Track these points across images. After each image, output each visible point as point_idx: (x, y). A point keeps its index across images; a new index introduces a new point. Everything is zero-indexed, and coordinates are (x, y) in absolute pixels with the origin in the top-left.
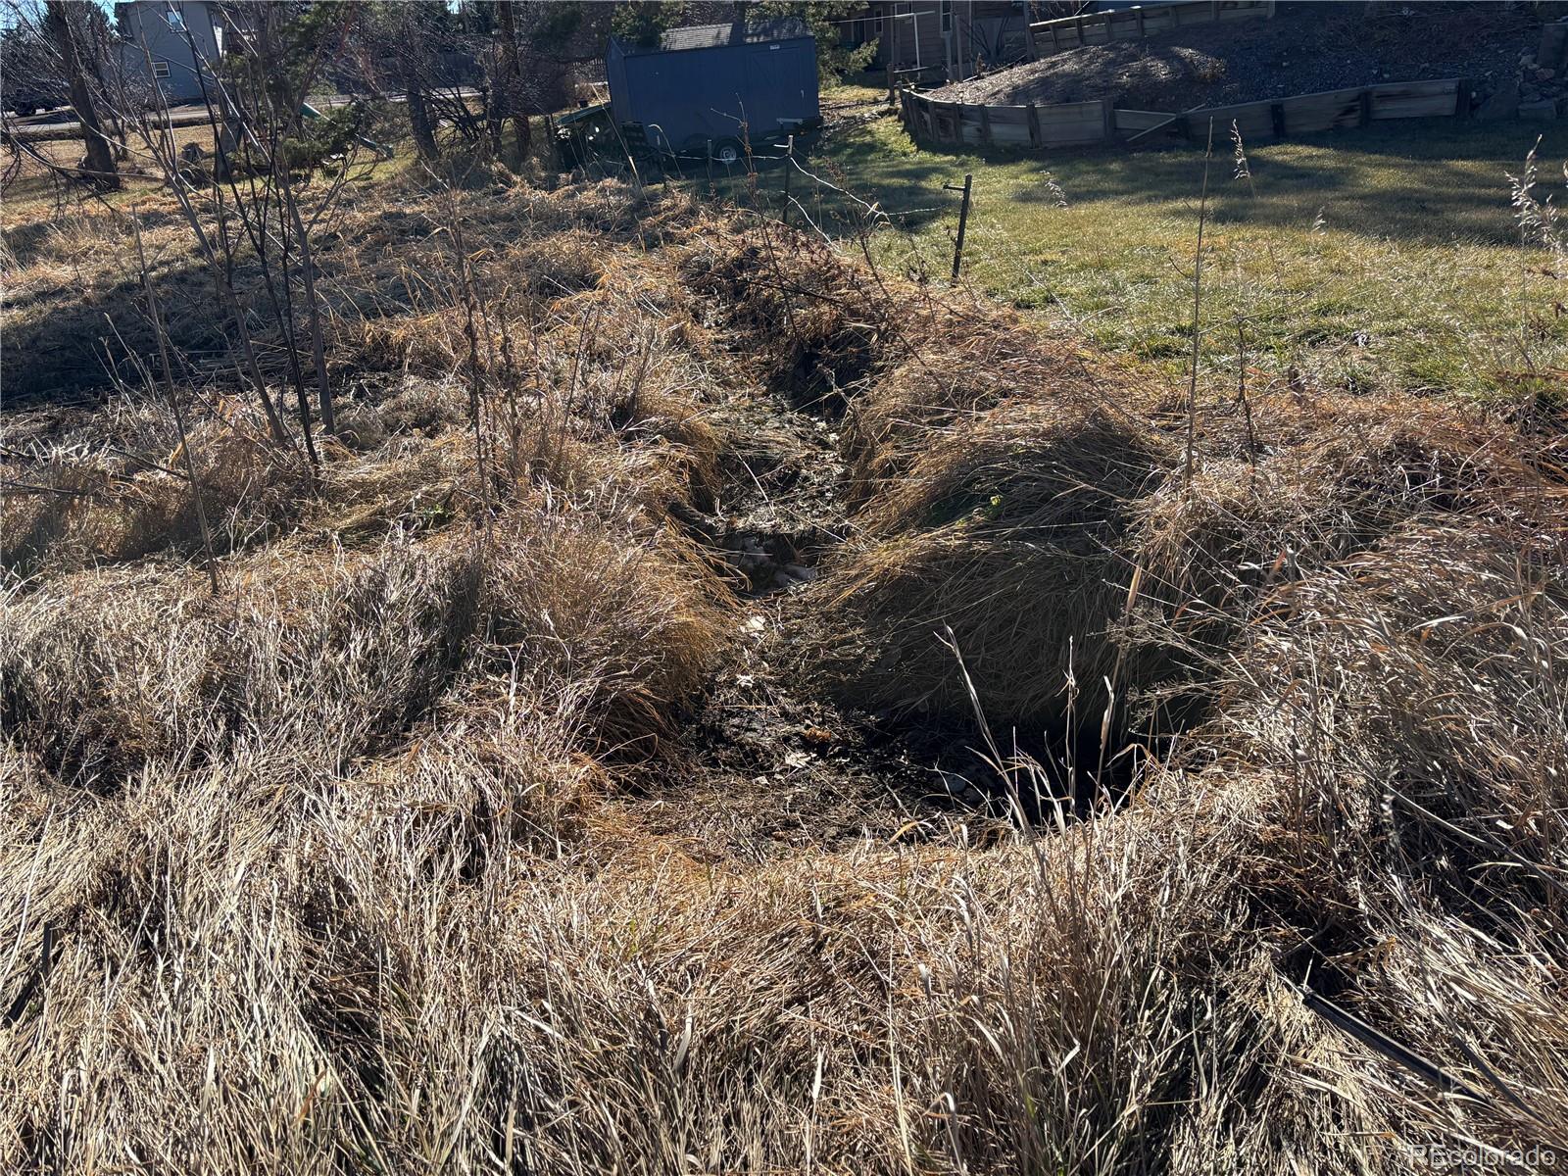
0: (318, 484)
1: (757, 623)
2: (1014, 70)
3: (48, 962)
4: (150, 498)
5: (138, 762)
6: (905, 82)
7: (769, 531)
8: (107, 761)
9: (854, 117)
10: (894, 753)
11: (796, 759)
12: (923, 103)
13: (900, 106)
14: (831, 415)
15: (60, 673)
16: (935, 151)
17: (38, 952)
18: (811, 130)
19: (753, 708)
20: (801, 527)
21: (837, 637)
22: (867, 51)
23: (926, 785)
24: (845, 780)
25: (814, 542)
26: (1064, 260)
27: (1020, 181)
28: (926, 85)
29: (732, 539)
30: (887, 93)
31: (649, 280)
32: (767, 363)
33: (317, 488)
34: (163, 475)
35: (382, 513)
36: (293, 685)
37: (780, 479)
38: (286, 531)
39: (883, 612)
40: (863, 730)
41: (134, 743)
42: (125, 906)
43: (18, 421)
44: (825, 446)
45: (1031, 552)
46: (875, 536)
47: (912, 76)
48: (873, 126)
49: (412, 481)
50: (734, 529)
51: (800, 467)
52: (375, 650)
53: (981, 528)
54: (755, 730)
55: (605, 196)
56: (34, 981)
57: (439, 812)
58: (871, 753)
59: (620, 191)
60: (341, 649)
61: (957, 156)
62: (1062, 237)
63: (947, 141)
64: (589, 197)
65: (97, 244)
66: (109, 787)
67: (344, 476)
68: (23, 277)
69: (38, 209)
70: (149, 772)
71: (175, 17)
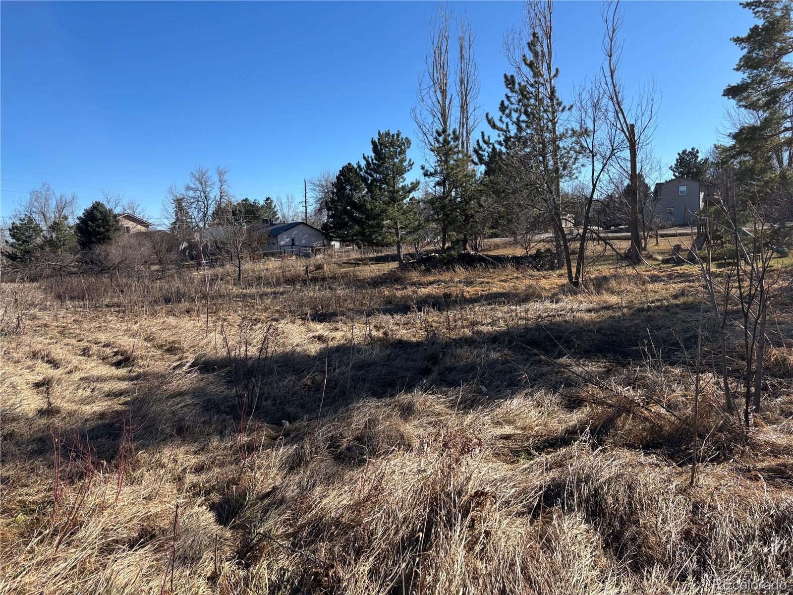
0: (747, 438)
4: (657, 421)
5: (650, 562)
8: (636, 555)
15: (618, 500)
33: (746, 440)
34: (664, 411)
35: (785, 465)
36: (736, 555)
41: (650, 552)
65: (629, 288)
66: (636, 568)
67: (762, 437)
68: (596, 299)
69: (606, 270)
70: (656, 570)
71: (683, 188)
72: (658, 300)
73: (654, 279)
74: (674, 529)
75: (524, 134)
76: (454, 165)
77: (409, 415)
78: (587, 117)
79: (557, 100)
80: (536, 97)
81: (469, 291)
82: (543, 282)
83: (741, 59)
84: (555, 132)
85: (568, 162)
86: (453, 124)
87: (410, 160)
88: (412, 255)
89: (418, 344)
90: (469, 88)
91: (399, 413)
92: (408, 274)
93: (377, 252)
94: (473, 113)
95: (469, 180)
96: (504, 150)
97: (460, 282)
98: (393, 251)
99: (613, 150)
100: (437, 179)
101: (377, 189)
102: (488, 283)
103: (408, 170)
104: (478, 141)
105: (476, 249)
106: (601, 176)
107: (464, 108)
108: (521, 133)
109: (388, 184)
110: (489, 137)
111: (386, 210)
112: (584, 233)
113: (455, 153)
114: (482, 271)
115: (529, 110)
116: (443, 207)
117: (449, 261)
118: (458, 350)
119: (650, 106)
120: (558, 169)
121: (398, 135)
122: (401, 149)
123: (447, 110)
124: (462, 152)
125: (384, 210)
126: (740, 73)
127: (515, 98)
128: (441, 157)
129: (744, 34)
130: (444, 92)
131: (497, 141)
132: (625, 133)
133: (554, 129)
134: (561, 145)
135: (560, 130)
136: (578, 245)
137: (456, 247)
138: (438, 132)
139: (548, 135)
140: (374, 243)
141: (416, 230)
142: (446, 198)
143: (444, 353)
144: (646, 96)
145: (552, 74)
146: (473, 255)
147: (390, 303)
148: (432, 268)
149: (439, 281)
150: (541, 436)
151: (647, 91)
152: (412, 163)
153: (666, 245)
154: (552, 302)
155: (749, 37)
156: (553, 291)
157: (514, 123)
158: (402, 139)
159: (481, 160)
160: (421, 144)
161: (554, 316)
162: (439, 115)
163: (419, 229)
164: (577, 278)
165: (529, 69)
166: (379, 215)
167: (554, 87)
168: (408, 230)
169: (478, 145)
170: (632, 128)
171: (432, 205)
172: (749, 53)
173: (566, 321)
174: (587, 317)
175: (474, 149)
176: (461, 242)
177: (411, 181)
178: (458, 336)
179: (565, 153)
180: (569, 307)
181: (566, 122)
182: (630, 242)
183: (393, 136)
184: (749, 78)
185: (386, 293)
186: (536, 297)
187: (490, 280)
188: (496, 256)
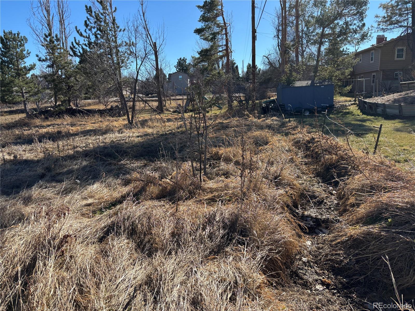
0: (201, 187)
1: (309, 243)
2: (395, 94)
3: (134, 297)
4: (164, 185)
5: (157, 251)
6: (359, 96)
7: (314, 217)
8: (150, 249)
9: (344, 105)
10: (351, 293)
11: (319, 287)
12: (365, 102)
13: (358, 102)
14: (333, 186)
15: (143, 225)
16: (368, 115)
17: (132, 294)
18: (331, 108)
19: (306, 268)
20: (324, 217)
21: (334, 252)
22: (349, 88)
23: (361, 305)
24: (335, 298)
25: (328, 222)
26: (411, 149)
27: (395, 125)
28: (366, 97)
29: (303, 218)
30: (354, 99)
31: (284, 144)
32: (315, 169)
33: (200, 188)
34: (168, 180)
35: (215, 196)
36: (192, 238)
37: (318, 202)
38: (192, 198)
39: (350, 248)
40: (341, 283)
41: (156, 246)
42: (151, 287)
43: (138, 163)
44: (332, 194)
45: (401, 238)
46: (348, 224)
47: (362, 95)
48: (349, 107)
49: (222, 189)
50: (304, 215)
51: (324, 199)
52: (212, 233)
53: (385, 228)
54: (307, 275)
55: (273, 122)
56: (130, 301)
57: (225, 280)
58: (344, 291)
59: (277, 120)
60: (204, 231)
61: (375, 117)
62: (410, 142)
63: (372, 112)
64: (269, 121)
65: (157, 125)
66: (150, 255)
67: (207, 186)
68: (142, 131)
69: (146, 116)
70: (159, 253)
71: (180, 77)
72: (170, 130)
73: (169, 120)
74: (167, 233)
75: (99, 42)
76: (58, 56)
77: (29, 202)
78: (132, 36)
79: (116, 25)
80: (105, 21)
81: (73, 129)
82: (115, 124)
83: (201, 16)
84: (116, 43)
85: (124, 60)
86: (56, 31)
87: (28, 50)
88: (35, 109)
89: (38, 161)
90: (64, 11)
91: (22, 202)
92: (33, 121)
93: (10, 107)
94: (68, 26)
95: (68, 66)
96: (88, 50)
97: (68, 124)
98: (21, 107)
99: (146, 54)
100: (48, 64)
101: (6, 67)
102: (84, 125)
103: (27, 57)
104: (72, 43)
105: (77, 106)
106: (141, 67)
107: (62, 22)
108: (97, 41)
109: (13, 65)
110: (79, 41)
111: (14, 81)
112: (134, 97)
113: (58, 49)
114: (81, 118)
115: (102, 28)
116: (54, 81)
117: (60, 112)
118: (64, 162)
119: (163, 34)
120: (119, 63)
121: (18, 34)
122: (21, 43)
123: (51, 23)
124: (63, 48)
125: (12, 81)
126: (201, 23)
127: (92, 20)
128: (49, 51)
129: (202, 5)
130: (48, 12)
131: (83, 44)
132: (152, 46)
133: (116, 41)
134: (120, 50)
135: (119, 42)
136: (132, 103)
137: (64, 104)
138: (45, 35)
139: (113, 44)
140: (7, 102)
141: (36, 94)
142: (55, 75)
143: (55, 165)
144: (160, 29)
145: (113, 11)
146: (75, 109)
147: (20, 138)
148: (49, 117)
149: (54, 124)
150: (108, 201)
151: (161, 26)
152: (29, 52)
153: (174, 104)
154: (119, 133)
155: (204, 6)
156: (120, 128)
157: (93, 34)
158: (21, 37)
159: (75, 54)
160: (35, 41)
161: (120, 140)
162: (47, 25)
163: (38, 93)
164: (132, 120)
165: (100, 5)
166: (8, 84)
167: (114, 18)
168: (31, 94)
169: (73, 45)
170: (155, 44)
171: (46, 79)
172: (204, 13)
173: (126, 143)
174: (137, 140)
175: (70, 47)
176: (67, 102)
177: (30, 64)
178: (65, 155)
179: (122, 54)
180: (128, 135)
181: (122, 38)
182: (158, 103)
183: (15, 34)
184: (204, 26)
185: (17, 132)
186: (111, 131)
187: (86, 123)
188: (89, 109)
